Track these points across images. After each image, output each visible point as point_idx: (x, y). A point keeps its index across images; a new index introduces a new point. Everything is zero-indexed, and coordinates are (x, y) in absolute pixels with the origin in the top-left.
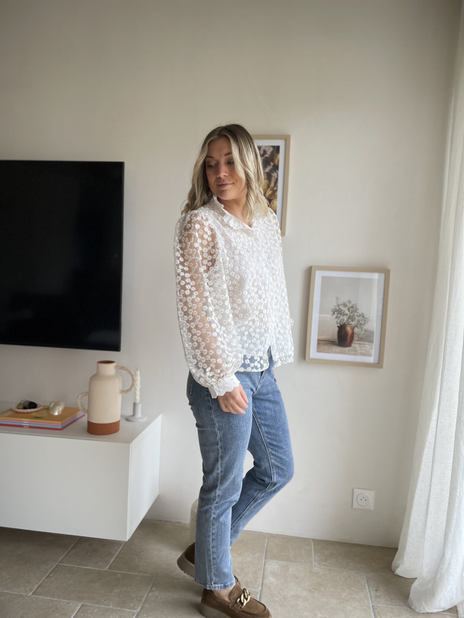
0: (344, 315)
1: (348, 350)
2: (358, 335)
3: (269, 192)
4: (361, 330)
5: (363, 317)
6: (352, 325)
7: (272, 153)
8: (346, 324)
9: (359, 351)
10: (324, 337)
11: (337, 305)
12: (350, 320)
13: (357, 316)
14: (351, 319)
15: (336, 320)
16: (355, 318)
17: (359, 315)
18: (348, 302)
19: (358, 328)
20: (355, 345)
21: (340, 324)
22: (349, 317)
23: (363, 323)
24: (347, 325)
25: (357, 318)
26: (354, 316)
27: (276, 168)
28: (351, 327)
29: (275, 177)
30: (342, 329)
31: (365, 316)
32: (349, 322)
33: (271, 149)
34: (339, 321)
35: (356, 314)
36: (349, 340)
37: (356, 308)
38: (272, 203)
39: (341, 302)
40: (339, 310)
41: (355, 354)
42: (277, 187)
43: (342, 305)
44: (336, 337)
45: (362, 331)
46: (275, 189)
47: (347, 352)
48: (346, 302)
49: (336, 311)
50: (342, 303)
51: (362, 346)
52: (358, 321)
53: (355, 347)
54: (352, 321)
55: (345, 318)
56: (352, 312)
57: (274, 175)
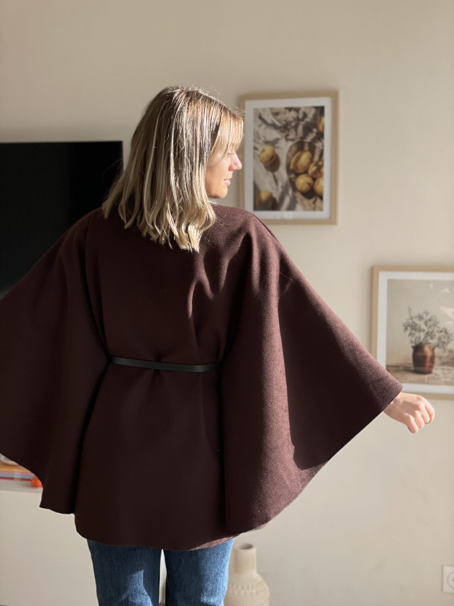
0: (420, 330)
1: (429, 379)
2: (440, 358)
3: (312, 169)
4: (443, 350)
5: (446, 332)
6: (431, 345)
7: (315, 116)
8: (424, 342)
9: (443, 380)
10: (393, 362)
11: (409, 318)
12: (428, 338)
13: (438, 331)
14: (429, 335)
15: (410, 338)
16: (435, 335)
17: (439, 330)
18: (424, 312)
19: (440, 348)
20: (437, 370)
21: (415, 343)
22: (427, 333)
23: (446, 341)
24: (425, 344)
25: (438, 335)
26: (433, 331)
27: (320, 136)
28: (430, 347)
29: (319, 148)
30: (418, 348)
31: (450, 331)
32: (427, 341)
33: (313, 111)
34: (413, 339)
35: (436, 329)
36: (428, 364)
37: (435, 321)
38: (316, 183)
39: (415, 313)
40: (413, 324)
41: (438, 384)
42: (323, 161)
43: (416, 317)
44: (410, 361)
45: (445, 351)
46: (320, 163)
47: (426, 381)
48: (421, 312)
49: (409, 326)
50: (417, 315)
51: (446, 372)
52: (440, 338)
53: (436, 374)
54: (432, 338)
55: (422, 335)
56: (430, 327)
57: (318, 145)
